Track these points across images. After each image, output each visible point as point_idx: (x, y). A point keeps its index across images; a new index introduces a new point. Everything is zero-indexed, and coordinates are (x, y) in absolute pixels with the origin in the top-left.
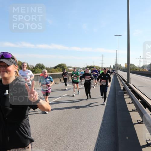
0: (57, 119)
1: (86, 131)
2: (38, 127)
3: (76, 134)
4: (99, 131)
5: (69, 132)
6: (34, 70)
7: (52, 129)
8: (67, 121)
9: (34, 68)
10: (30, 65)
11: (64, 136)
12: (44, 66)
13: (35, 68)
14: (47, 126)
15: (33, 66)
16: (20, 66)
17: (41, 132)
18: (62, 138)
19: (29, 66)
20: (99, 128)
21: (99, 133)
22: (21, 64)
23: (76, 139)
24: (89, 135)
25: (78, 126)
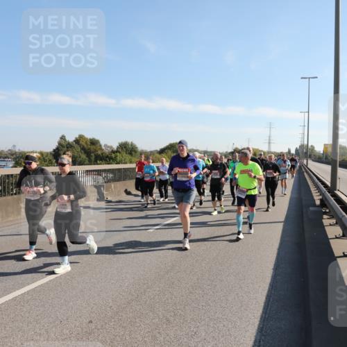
0: (169, 268)
1: (235, 298)
2: (126, 285)
3: (211, 304)
4: (264, 298)
5: (196, 299)
6: (113, 155)
7: (158, 289)
8: (191, 272)
9: (113, 152)
10: (105, 145)
11: (184, 307)
12: (137, 148)
13: (117, 151)
14: (146, 282)
15: (111, 147)
16: (83, 146)
17: (132, 295)
18: (180, 311)
19: (103, 148)
20: (265, 293)
21: (265, 303)
22: (86, 143)
23: (213, 314)
24: (242, 306)
25: (216, 285)
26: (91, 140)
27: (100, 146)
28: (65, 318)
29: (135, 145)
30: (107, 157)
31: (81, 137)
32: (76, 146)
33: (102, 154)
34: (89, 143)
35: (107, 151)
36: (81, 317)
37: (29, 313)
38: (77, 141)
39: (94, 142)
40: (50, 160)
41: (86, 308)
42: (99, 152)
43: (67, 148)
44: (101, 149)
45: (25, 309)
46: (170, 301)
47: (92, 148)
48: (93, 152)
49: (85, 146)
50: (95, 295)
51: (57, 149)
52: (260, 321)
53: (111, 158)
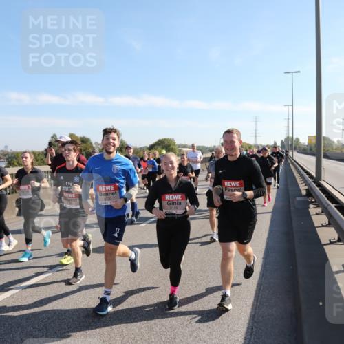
4: (255, 287)
5: (190, 289)
7: (152, 281)
10: (96, 143)
19: (94, 145)
21: (256, 291)
25: (208, 276)
26: (81, 138)
27: (91, 144)
31: (71, 136)
39: (85, 141)
40: (42, 160)
44: (92, 147)
47: (83, 146)
48: (84, 150)
52: (252, 309)
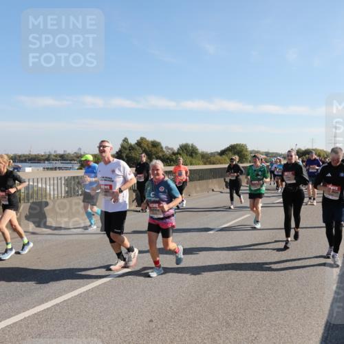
1: (297, 305)
2: (186, 286)
3: (273, 309)
4: (329, 306)
6: (174, 157)
7: (218, 291)
9: (174, 154)
10: (167, 147)
11: (245, 311)
12: (197, 150)
13: (178, 153)
15: (172, 149)
16: (145, 149)
17: (192, 296)
18: (241, 315)
19: (164, 149)
22: (148, 145)
23: (274, 319)
24: (304, 313)
25: (277, 290)
26: (152, 142)
27: (162, 148)
28: (127, 316)
29: (195, 147)
30: (168, 159)
31: (142, 139)
32: (138, 148)
33: (163, 156)
34: (150, 146)
35: (168, 153)
36: (142, 315)
37: (93, 309)
38: (139, 144)
39: (155, 145)
41: (146, 307)
42: (160, 154)
43: (130, 150)
44: (163, 152)
45: (89, 306)
46: (230, 304)
47: (154, 150)
48: (155, 154)
49: (147, 148)
50: (156, 295)
51: (120, 151)
52: (325, 330)
53: (171, 160)
